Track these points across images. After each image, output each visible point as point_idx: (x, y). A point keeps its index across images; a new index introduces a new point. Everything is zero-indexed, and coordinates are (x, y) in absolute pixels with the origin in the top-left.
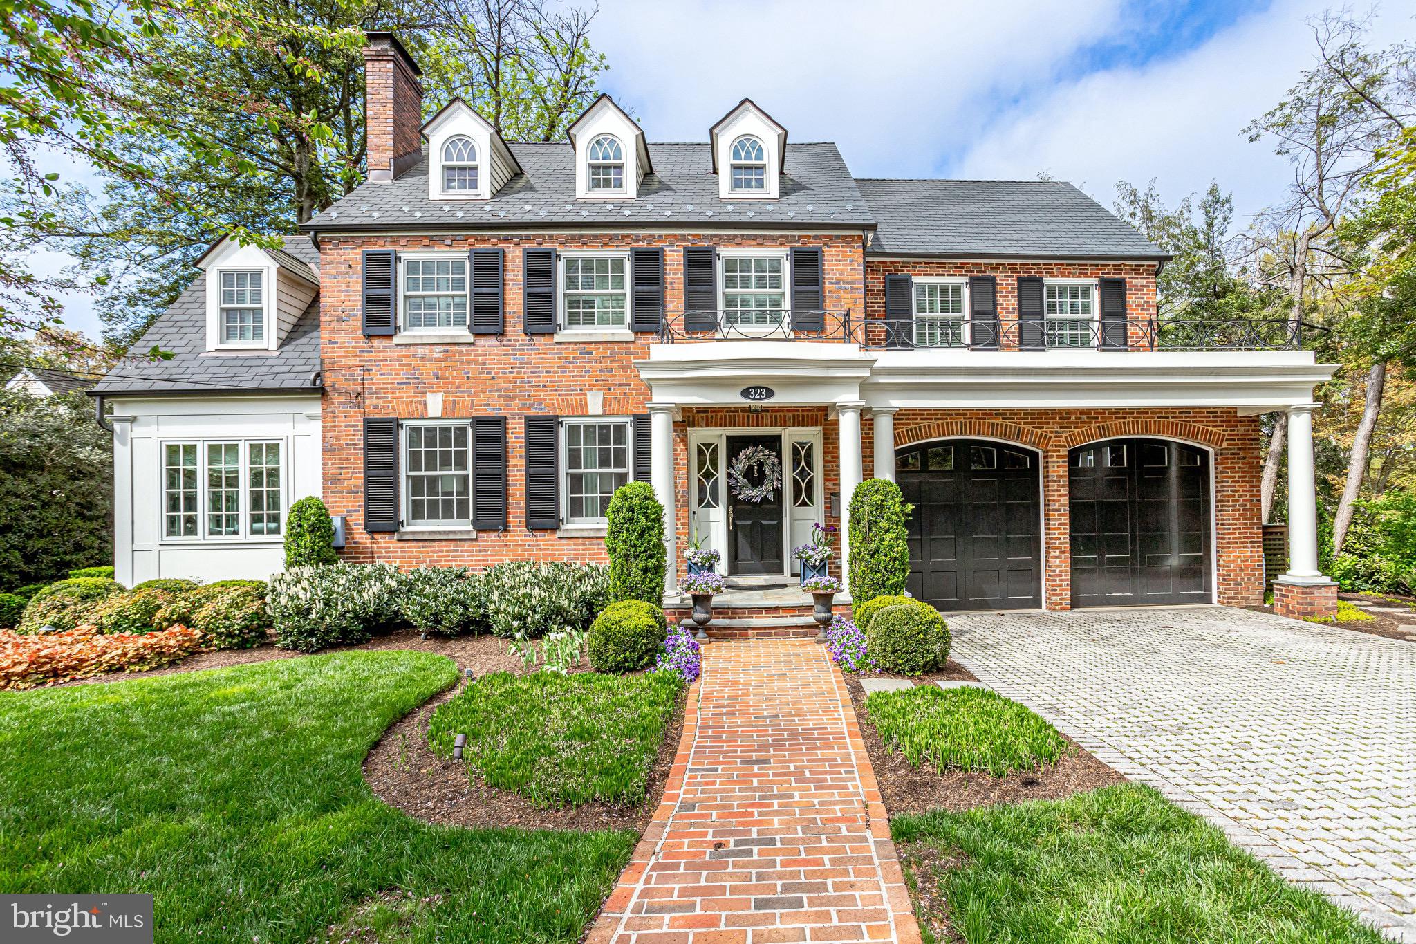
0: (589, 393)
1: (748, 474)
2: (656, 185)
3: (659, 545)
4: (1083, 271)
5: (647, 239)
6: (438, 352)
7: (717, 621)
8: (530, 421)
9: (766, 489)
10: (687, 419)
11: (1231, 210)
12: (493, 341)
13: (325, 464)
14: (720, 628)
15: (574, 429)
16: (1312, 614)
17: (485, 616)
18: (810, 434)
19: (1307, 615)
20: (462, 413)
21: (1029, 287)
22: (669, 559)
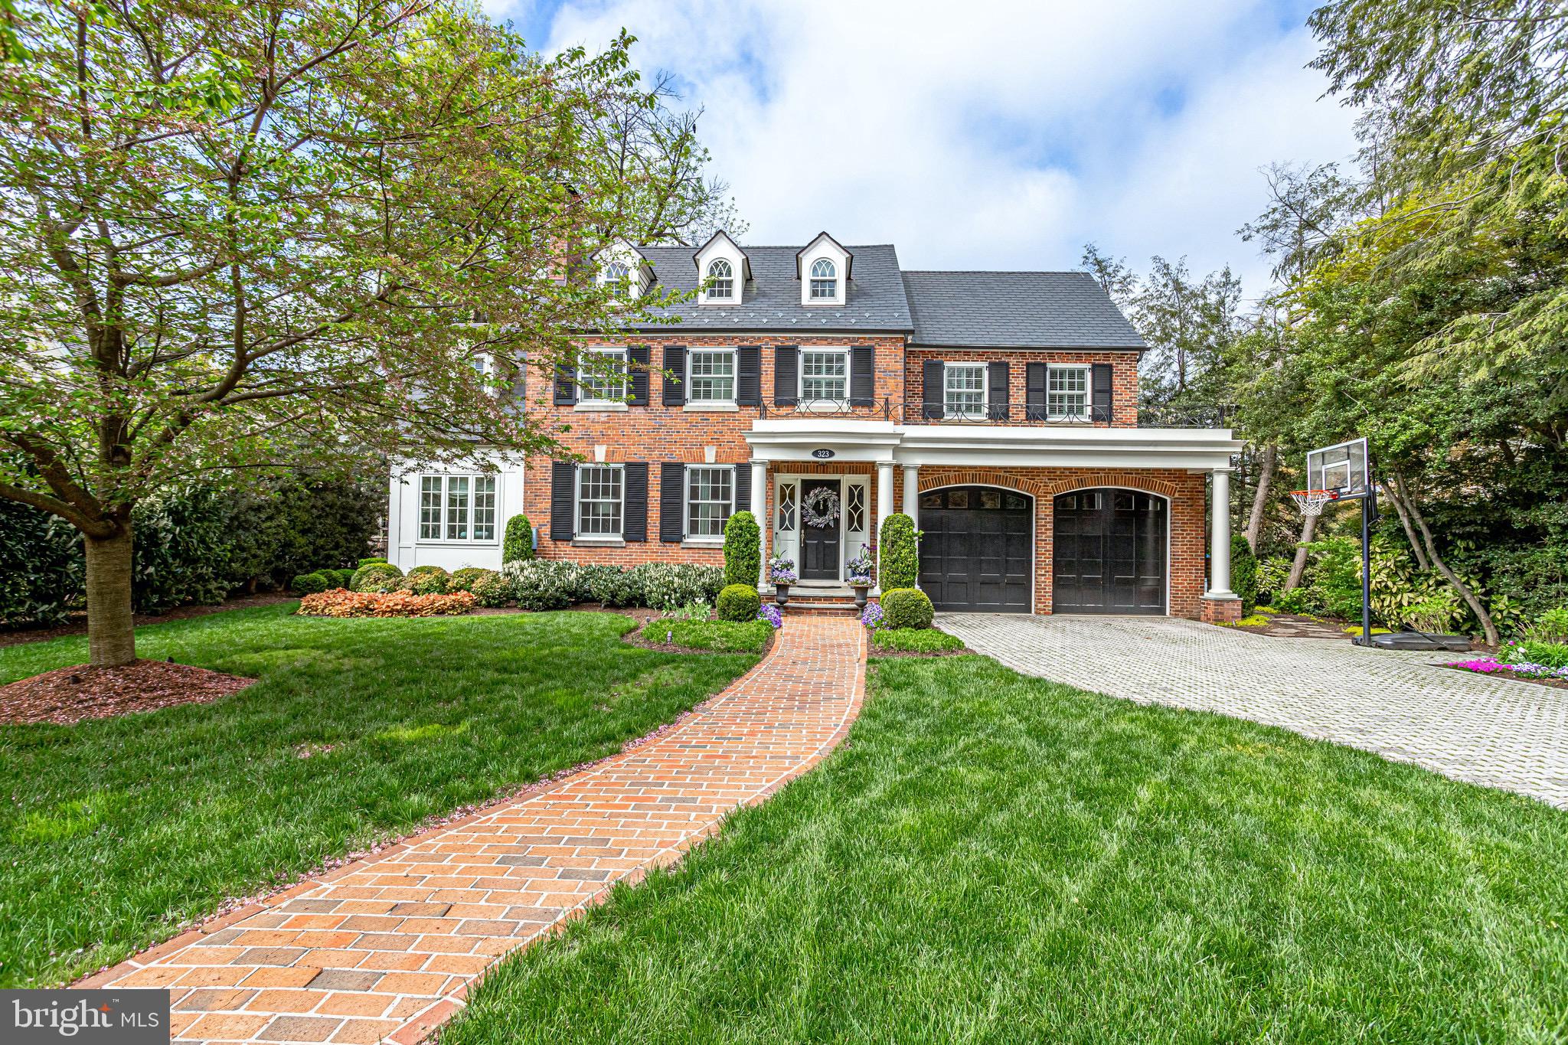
0: (706, 449)
1: (816, 507)
2: (755, 291)
3: (757, 552)
4: (1079, 358)
5: (749, 340)
6: (603, 417)
7: (791, 604)
8: (666, 466)
9: (828, 518)
10: (774, 468)
11: (1240, 291)
12: (641, 410)
13: (525, 492)
14: (794, 608)
15: (694, 472)
16: (1222, 620)
17: (642, 595)
18: (863, 479)
19: (1218, 620)
20: (617, 458)
21: (1035, 371)
22: (763, 561)
